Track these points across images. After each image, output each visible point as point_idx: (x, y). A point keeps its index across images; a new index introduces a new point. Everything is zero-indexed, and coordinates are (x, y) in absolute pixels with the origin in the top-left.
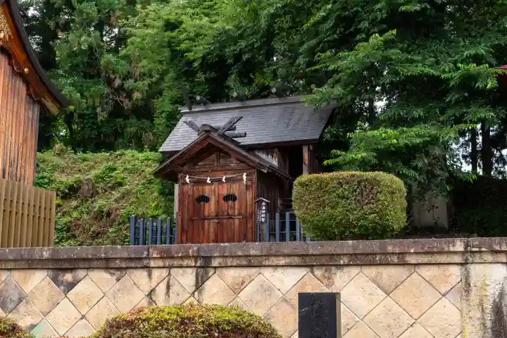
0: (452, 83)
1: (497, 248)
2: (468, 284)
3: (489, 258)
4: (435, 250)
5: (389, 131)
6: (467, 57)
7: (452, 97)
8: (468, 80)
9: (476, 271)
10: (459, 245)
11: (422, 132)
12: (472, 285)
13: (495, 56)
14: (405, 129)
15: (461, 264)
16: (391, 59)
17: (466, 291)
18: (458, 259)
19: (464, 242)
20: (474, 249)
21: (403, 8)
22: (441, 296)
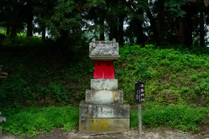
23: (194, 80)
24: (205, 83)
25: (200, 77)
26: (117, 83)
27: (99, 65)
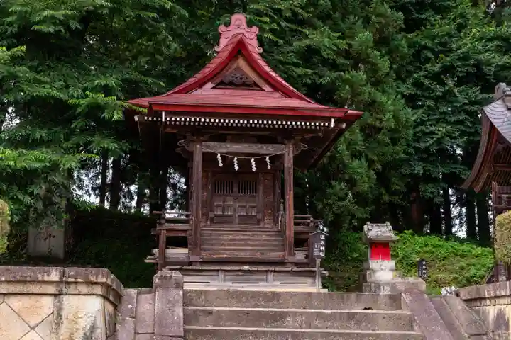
0: (79, 110)
1: (92, 279)
2: (59, 316)
3: (84, 289)
4: (28, 279)
5: (8, 152)
6: (97, 86)
7: (77, 124)
8: (95, 110)
9: (70, 302)
10: (54, 275)
11: (43, 156)
12: (63, 317)
13: (123, 90)
14: (25, 151)
15: (55, 295)
16: (18, 77)
17: (56, 324)
18: (52, 289)
19: (60, 272)
20: (70, 280)
21: (36, 27)
22: (29, 329)
23: (462, 268)
24: (475, 271)
25: (468, 265)
26: (394, 264)
27: (376, 247)
